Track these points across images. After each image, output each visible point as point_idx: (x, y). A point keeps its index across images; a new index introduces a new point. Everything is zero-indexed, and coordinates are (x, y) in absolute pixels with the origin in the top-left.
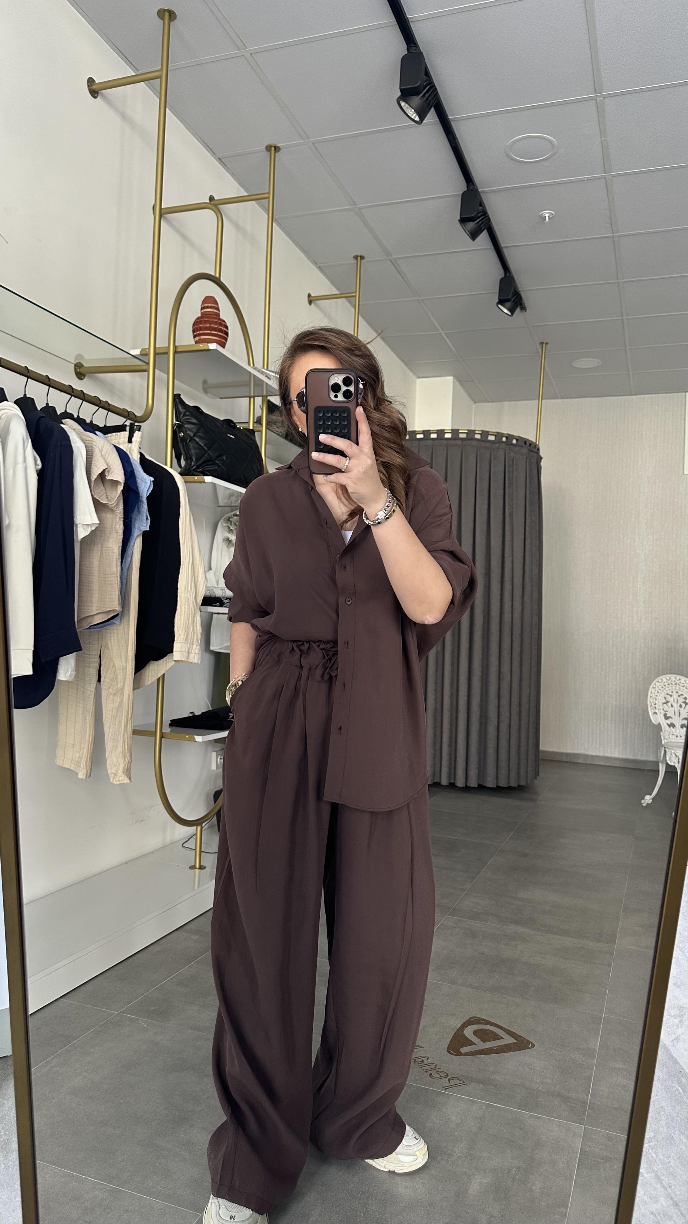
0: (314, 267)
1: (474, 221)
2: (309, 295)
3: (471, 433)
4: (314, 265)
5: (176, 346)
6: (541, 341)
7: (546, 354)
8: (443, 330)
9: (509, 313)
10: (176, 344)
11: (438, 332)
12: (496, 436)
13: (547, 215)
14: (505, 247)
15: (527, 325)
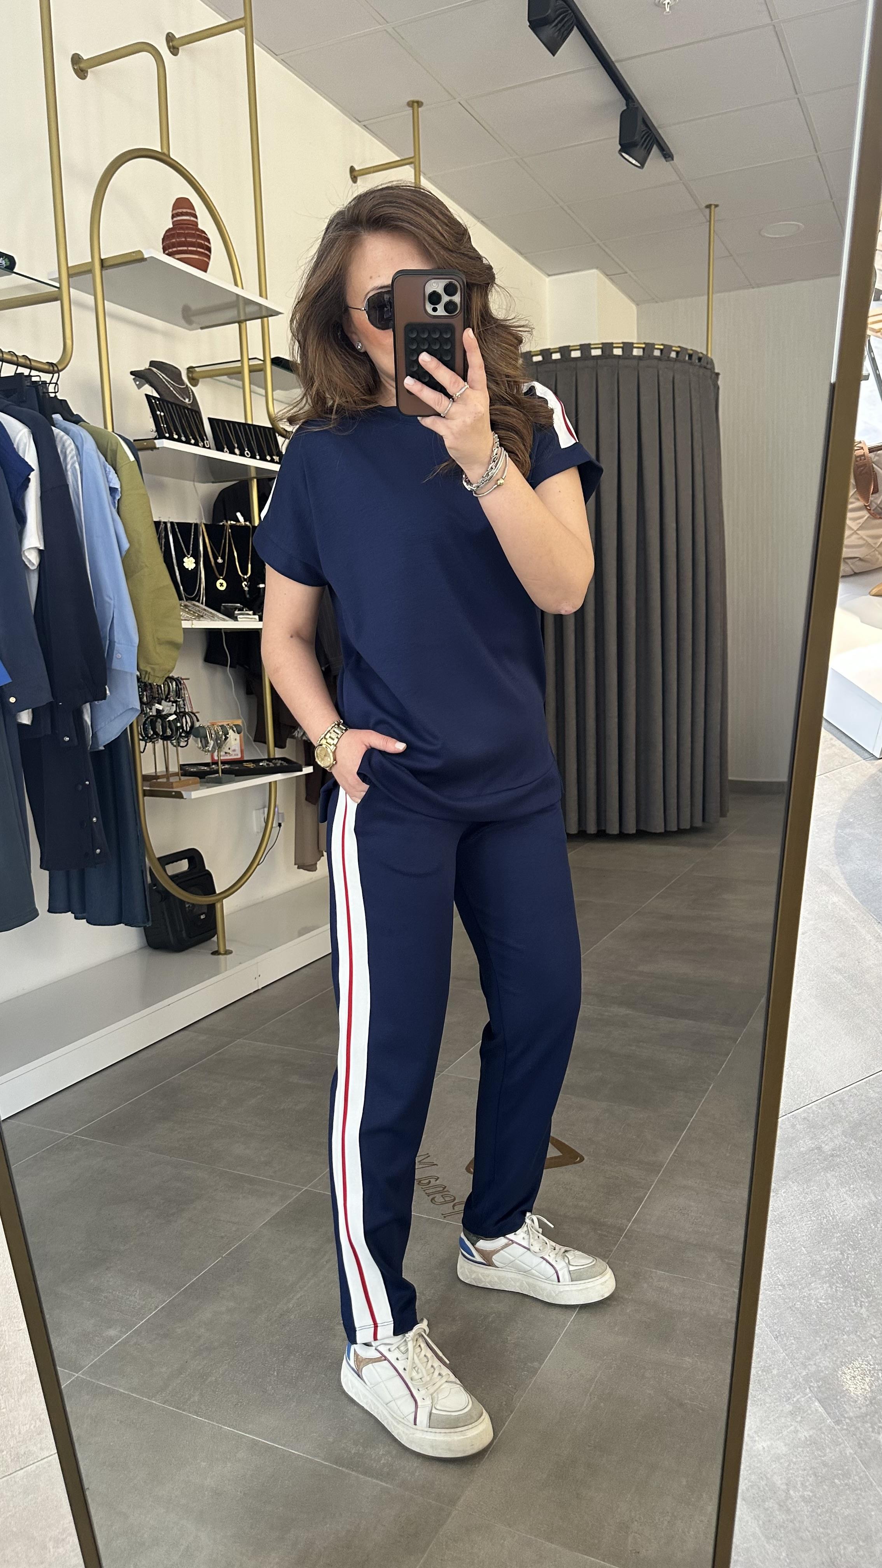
0: (358, 128)
1: (551, 23)
2: (352, 169)
3: (607, 347)
4: (356, 123)
5: (102, 260)
6: (708, 204)
7: (715, 222)
9: (639, 165)
10: (103, 257)
12: (644, 349)
14: (618, 61)
15: (681, 180)
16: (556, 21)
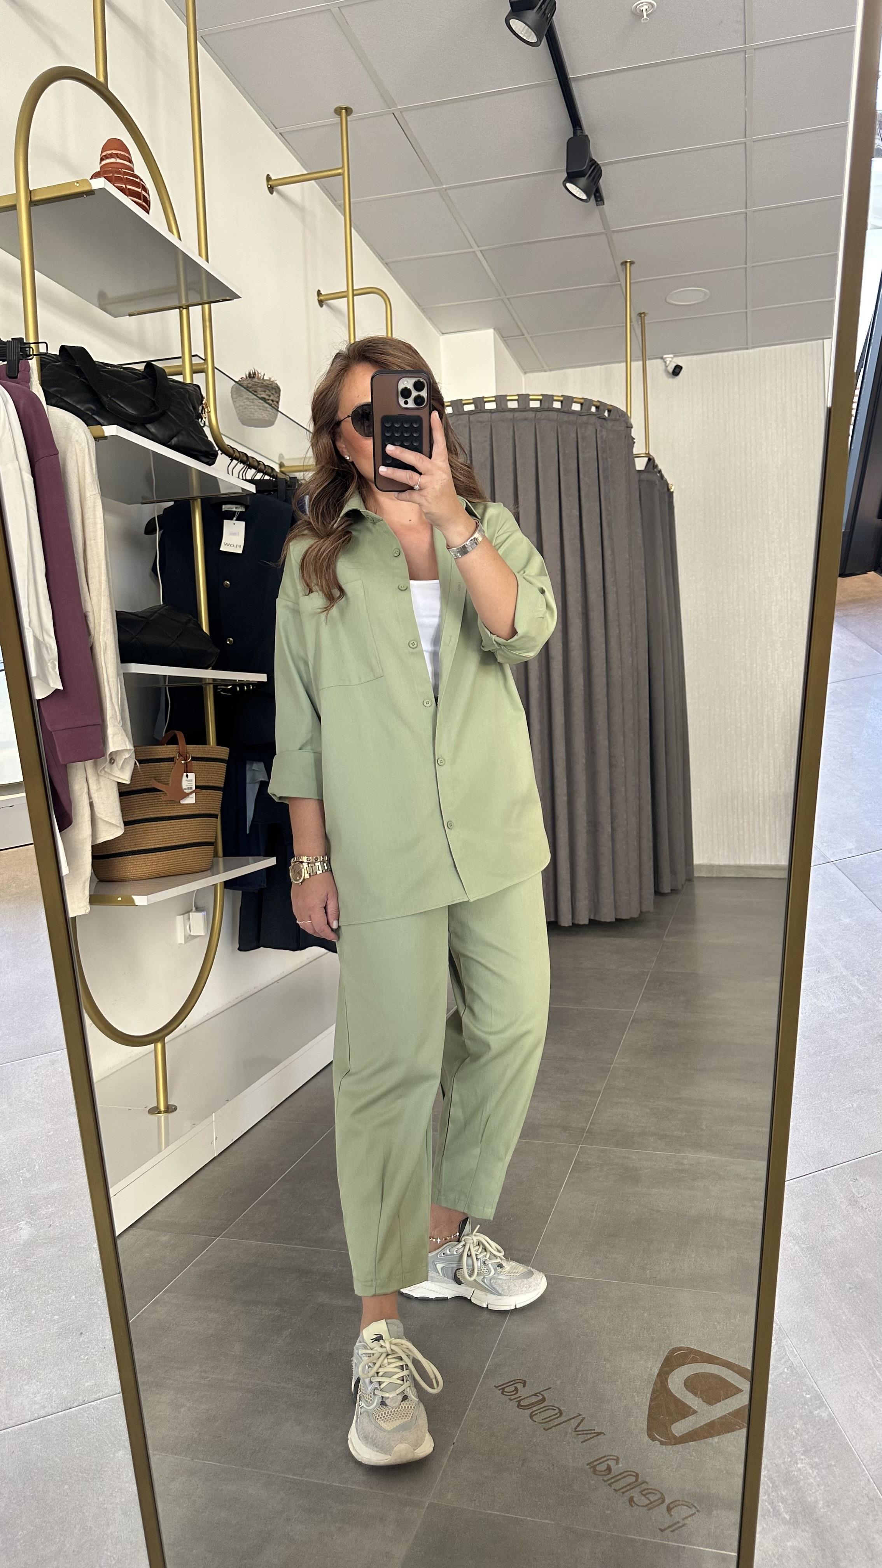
0: (274, 135)
1: (533, 8)
2: (268, 178)
4: (273, 131)
5: (30, 191)
6: (624, 260)
7: (632, 281)
8: (478, 247)
9: (584, 197)
10: (31, 188)
11: (471, 250)
13: (644, 8)
14: (575, 79)
15: (605, 230)
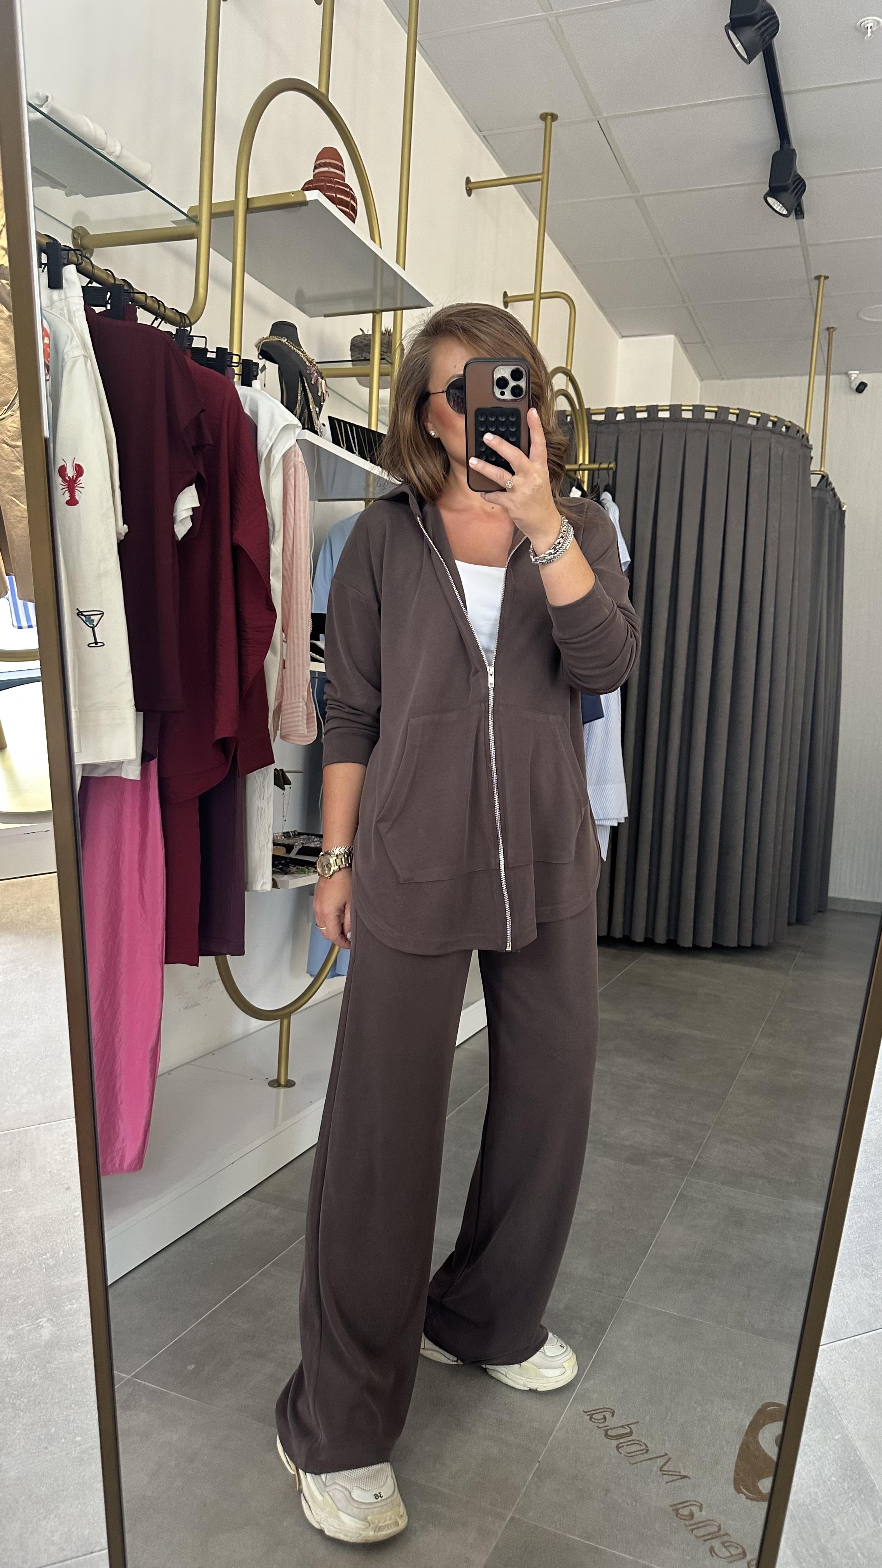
0: (477, 137)
1: (753, 25)
2: (468, 180)
4: (476, 132)
5: (248, 199)
6: (819, 274)
7: (824, 295)
8: (668, 254)
9: (785, 212)
10: (249, 196)
11: (661, 257)
13: (869, 25)
14: (787, 93)
15: (801, 243)
16: (760, 23)
